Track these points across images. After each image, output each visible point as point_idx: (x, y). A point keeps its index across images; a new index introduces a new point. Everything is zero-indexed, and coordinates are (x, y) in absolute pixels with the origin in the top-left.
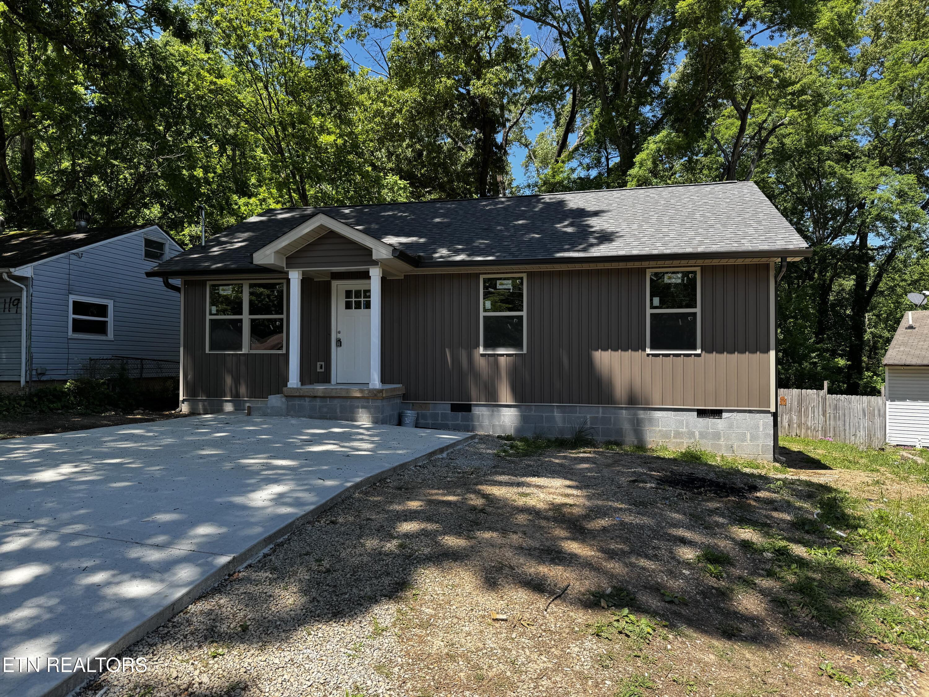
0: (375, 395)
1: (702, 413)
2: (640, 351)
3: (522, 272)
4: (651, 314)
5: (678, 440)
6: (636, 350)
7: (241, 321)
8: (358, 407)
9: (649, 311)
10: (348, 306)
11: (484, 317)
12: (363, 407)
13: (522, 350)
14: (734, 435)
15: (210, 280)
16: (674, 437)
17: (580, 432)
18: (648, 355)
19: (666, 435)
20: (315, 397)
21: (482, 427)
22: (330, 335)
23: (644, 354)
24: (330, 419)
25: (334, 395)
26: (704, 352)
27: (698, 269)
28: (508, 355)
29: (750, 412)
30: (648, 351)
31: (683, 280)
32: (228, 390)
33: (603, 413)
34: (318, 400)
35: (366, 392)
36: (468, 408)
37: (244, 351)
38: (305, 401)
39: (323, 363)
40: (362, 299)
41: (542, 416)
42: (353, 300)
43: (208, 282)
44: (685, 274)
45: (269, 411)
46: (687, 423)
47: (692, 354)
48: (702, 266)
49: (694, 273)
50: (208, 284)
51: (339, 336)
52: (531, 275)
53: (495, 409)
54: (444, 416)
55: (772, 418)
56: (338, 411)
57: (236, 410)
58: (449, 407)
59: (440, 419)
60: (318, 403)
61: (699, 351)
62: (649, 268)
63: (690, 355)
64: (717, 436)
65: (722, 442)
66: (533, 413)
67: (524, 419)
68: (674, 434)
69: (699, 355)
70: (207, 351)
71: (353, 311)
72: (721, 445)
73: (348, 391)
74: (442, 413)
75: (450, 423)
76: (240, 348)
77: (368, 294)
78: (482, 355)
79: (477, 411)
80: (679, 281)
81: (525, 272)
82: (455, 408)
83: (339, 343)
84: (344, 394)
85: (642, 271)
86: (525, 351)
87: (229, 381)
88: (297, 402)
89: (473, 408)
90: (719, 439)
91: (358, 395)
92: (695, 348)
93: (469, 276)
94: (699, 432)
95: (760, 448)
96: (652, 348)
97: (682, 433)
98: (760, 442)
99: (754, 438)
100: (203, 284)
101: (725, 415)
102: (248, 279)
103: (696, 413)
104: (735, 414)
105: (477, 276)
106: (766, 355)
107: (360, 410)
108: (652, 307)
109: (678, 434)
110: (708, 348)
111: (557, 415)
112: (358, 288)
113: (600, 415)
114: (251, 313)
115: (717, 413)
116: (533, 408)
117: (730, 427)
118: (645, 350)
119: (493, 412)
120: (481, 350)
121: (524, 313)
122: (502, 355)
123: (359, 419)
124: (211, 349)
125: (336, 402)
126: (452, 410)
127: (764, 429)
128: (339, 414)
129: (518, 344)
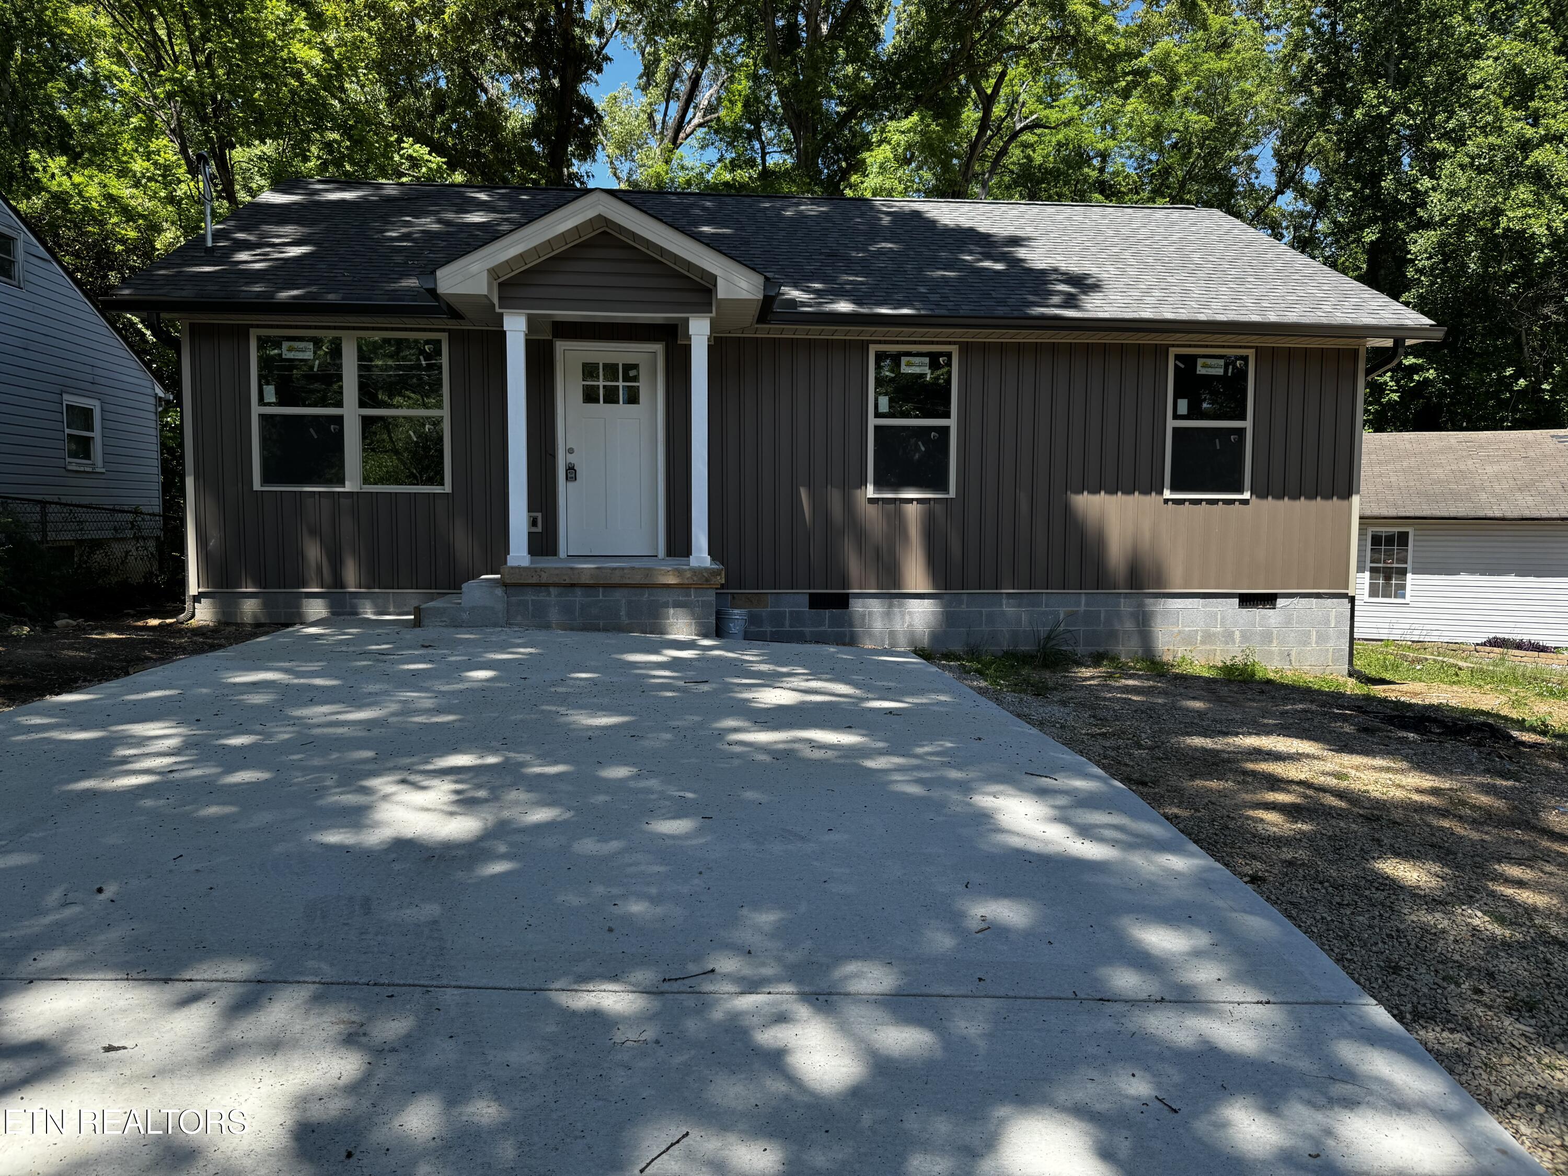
0: (707, 580)
1: (1247, 600)
2: (1153, 494)
3: (950, 343)
4: (1174, 429)
5: (1208, 647)
6: (1146, 492)
7: (339, 420)
8: (666, 605)
9: (1171, 424)
10: (590, 396)
11: (877, 428)
12: (677, 605)
13: (945, 489)
14: (1293, 635)
15: (258, 326)
16: (1203, 642)
17: (1049, 638)
18: (1166, 501)
19: (1189, 639)
20: (573, 585)
21: (871, 635)
22: (553, 456)
23: (1160, 499)
24: (606, 629)
25: (616, 580)
26: (1254, 497)
27: (1251, 353)
28: (919, 501)
29: (1318, 596)
30: (1167, 494)
31: (1226, 371)
32: (312, 573)
33: (1087, 605)
34: (579, 592)
35: (688, 575)
36: (842, 601)
37: (351, 485)
38: (549, 594)
39: (539, 515)
40: (621, 384)
41: (981, 613)
42: (601, 383)
43: (252, 331)
44: (1229, 362)
45: (465, 616)
46: (1223, 618)
47: (1235, 500)
48: (1257, 348)
49: (1245, 359)
50: (254, 334)
51: (572, 458)
52: (965, 349)
53: (895, 601)
54: (797, 618)
55: (1349, 606)
56: (623, 613)
57: (333, 613)
58: (806, 599)
59: (787, 623)
60: (579, 597)
61: (1246, 495)
62: (1173, 346)
63: (1232, 502)
64: (1267, 637)
65: (1275, 647)
66: (964, 608)
67: (949, 619)
68: (1202, 637)
69: (1245, 502)
70: (257, 485)
71: (601, 408)
72: (1271, 653)
73: (649, 572)
74: (791, 613)
75: (807, 630)
76: (342, 482)
77: (632, 373)
78: (872, 501)
79: (858, 607)
80: (1221, 372)
81: (955, 343)
82: (817, 602)
83: (572, 473)
84: (638, 579)
85: (1161, 352)
86: (952, 493)
87: (313, 552)
88: (530, 597)
89: (852, 601)
90: (1271, 642)
91: (672, 580)
92: (1240, 490)
93: (846, 345)
94: (1241, 631)
95: (1330, 654)
96: (1174, 489)
97: (1214, 634)
98: (1330, 645)
99: (1322, 638)
100: (242, 333)
101: (1280, 602)
102: (354, 328)
103: (1237, 600)
104: (1295, 600)
105: (863, 346)
106: (1346, 503)
107: (671, 611)
108: (1176, 417)
109: (1208, 637)
110: (1261, 492)
111: (1009, 609)
112: (611, 359)
113: (1083, 608)
114: (362, 404)
115: (1268, 600)
116: (965, 597)
117: (1288, 622)
118: (1162, 493)
119: (890, 606)
120: (870, 491)
121: (952, 423)
122: (910, 501)
123: (669, 629)
124: (266, 480)
125: (618, 595)
126: (812, 606)
127: (1337, 622)
128: (625, 620)
129: (938, 482)
